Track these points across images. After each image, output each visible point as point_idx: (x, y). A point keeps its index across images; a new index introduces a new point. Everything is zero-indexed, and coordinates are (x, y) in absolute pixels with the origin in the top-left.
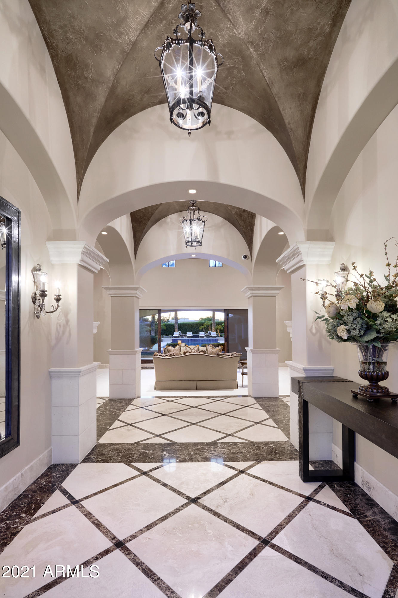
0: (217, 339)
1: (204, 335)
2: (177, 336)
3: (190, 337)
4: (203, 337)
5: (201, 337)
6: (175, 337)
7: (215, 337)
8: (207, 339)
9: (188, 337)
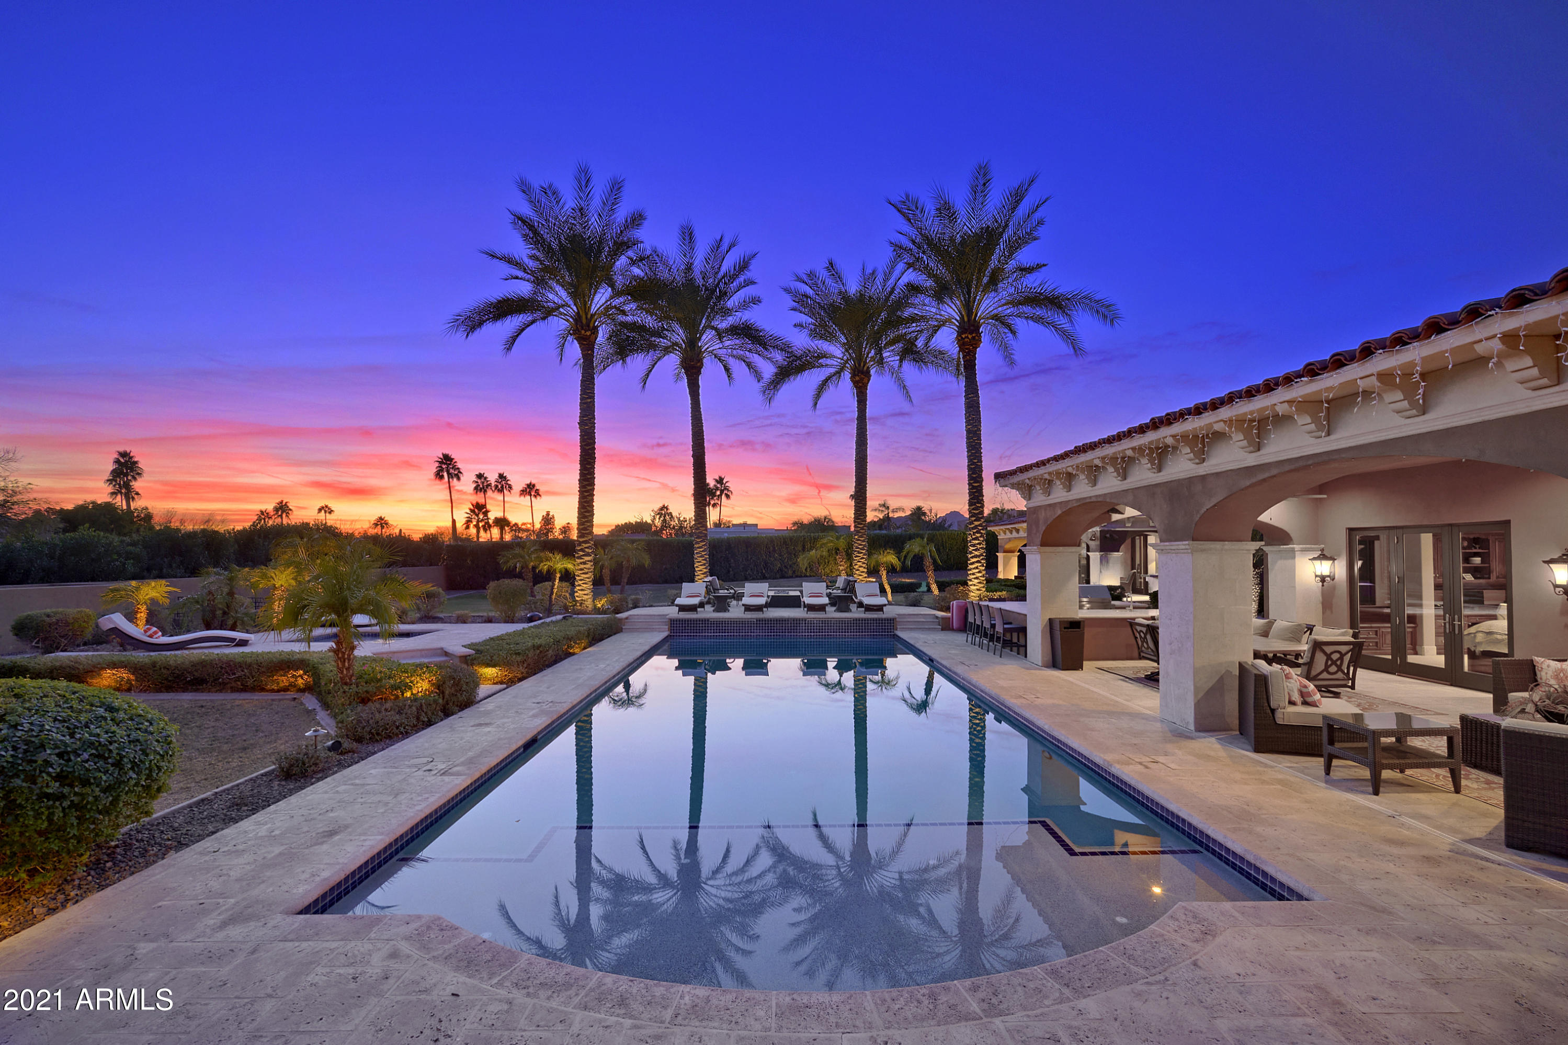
0: (891, 622)
1: (825, 600)
2: (695, 601)
3: (759, 608)
4: (822, 608)
5: (811, 608)
6: (683, 608)
7: (880, 608)
8: (841, 621)
9: (748, 608)
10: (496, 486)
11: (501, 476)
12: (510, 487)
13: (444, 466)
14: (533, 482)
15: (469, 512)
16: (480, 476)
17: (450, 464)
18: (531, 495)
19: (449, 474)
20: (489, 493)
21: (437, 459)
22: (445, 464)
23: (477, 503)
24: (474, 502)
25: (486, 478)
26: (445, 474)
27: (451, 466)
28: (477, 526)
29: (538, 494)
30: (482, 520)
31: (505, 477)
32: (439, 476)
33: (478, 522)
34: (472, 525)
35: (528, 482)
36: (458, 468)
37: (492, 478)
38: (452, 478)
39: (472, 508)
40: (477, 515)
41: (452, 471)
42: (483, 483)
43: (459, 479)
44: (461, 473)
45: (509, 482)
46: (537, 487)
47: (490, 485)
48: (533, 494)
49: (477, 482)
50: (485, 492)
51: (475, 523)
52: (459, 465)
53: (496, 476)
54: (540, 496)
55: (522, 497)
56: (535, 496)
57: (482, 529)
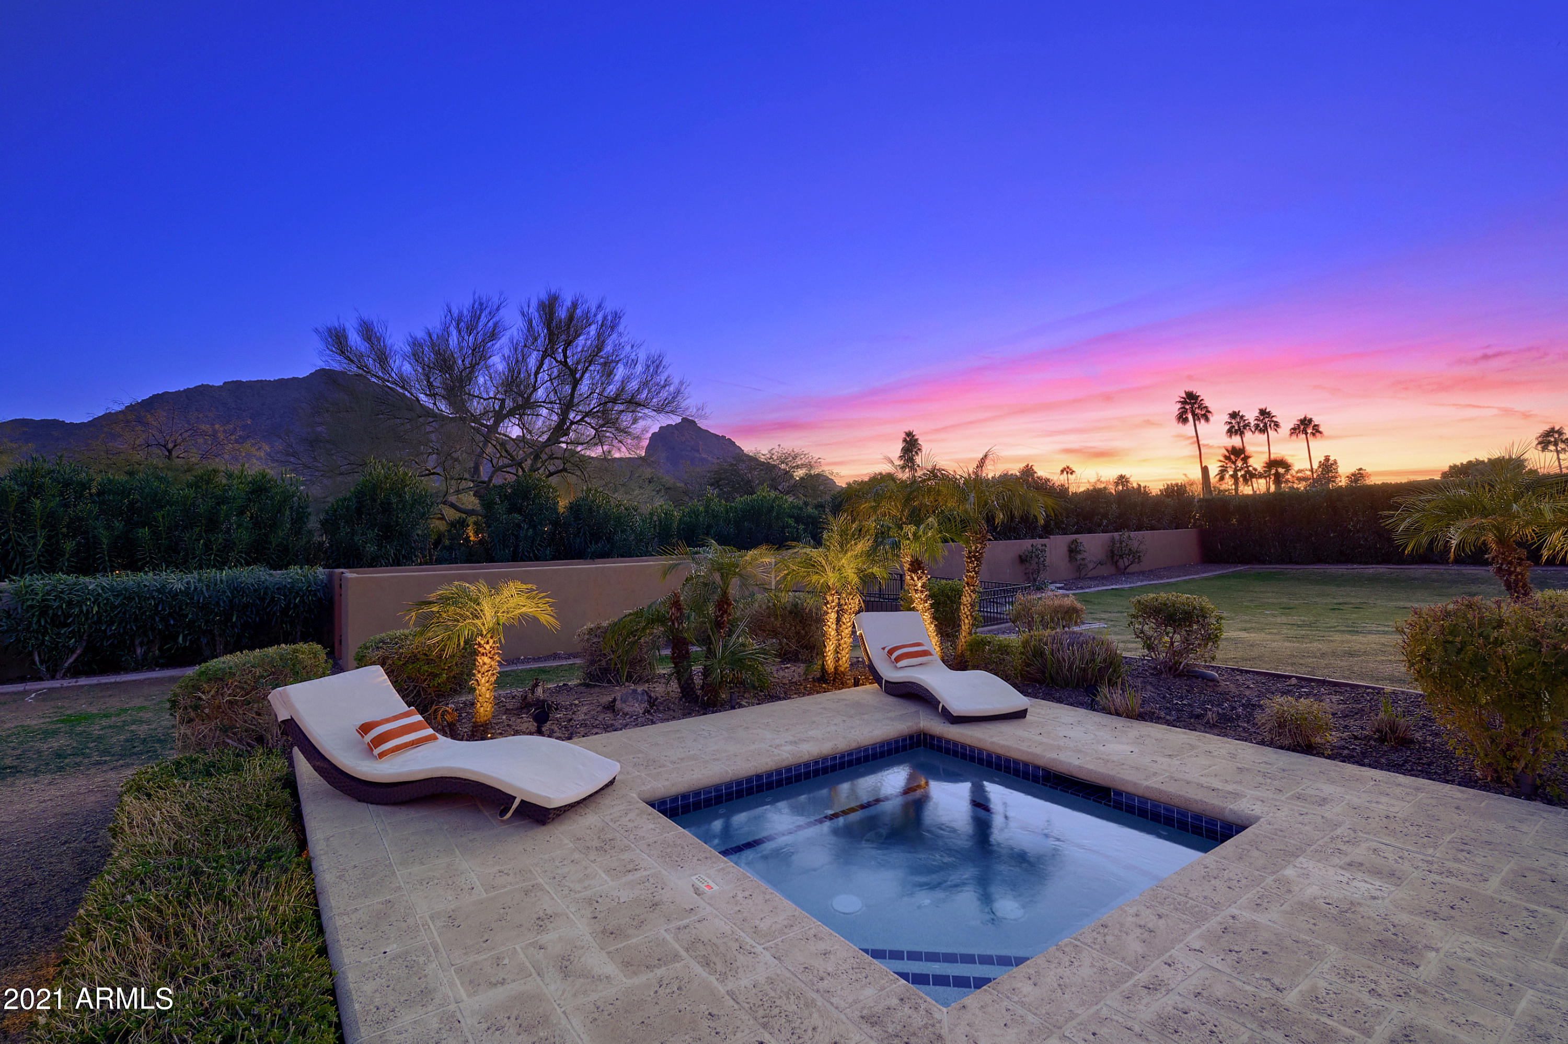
10: (1257, 426)
11: (1263, 412)
12: (1277, 425)
13: (1188, 407)
14: (1309, 416)
15: (1222, 459)
16: (1234, 415)
17: (1195, 403)
18: (1306, 434)
19: (1194, 415)
20: (1248, 435)
21: (1179, 399)
22: (1188, 404)
23: (1234, 448)
24: (1230, 449)
25: (1242, 417)
26: (1190, 416)
27: (1196, 406)
28: (1234, 476)
29: (1317, 431)
30: (1242, 469)
31: (1269, 413)
32: (1182, 418)
33: (1236, 471)
34: (1227, 476)
35: (1302, 417)
36: (1206, 407)
37: (1251, 416)
38: (1199, 419)
39: (1227, 454)
40: (1234, 463)
41: (1197, 411)
42: (1239, 423)
43: (1207, 420)
44: (1209, 412)
45: (1274, 419)
46: (1316, 420)
47: (1248, 425)
48: (1309, 431)
49: (1230, 423)
50: (1242, 434)
51: (1231, 473)
52: (1207, 403)
53: (1257, 413)
54: (1320, 432)
55: (1294, 437)
56: (1313, 434)
57: (1241, 479)
